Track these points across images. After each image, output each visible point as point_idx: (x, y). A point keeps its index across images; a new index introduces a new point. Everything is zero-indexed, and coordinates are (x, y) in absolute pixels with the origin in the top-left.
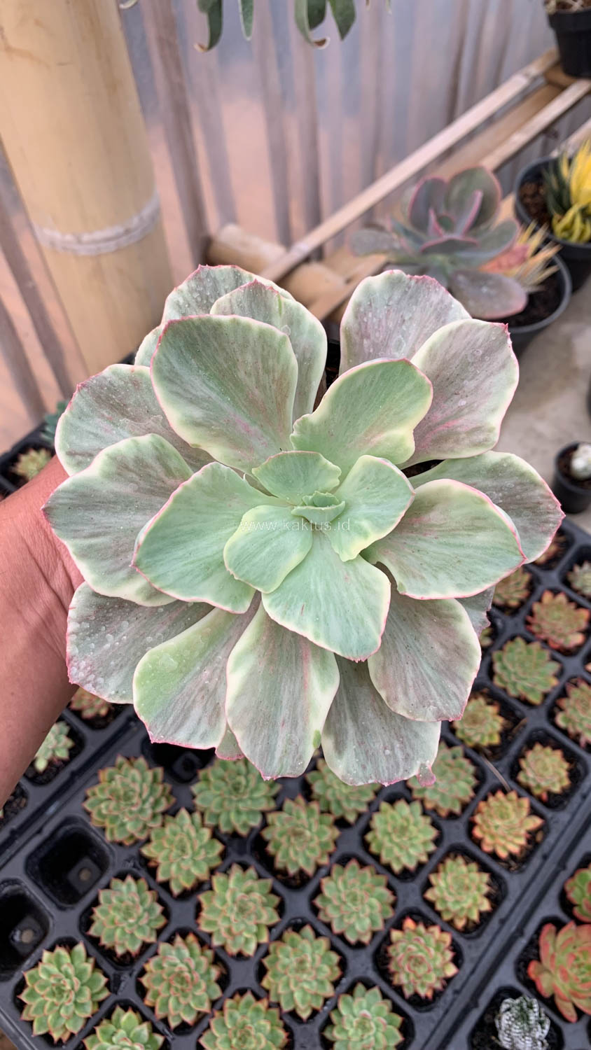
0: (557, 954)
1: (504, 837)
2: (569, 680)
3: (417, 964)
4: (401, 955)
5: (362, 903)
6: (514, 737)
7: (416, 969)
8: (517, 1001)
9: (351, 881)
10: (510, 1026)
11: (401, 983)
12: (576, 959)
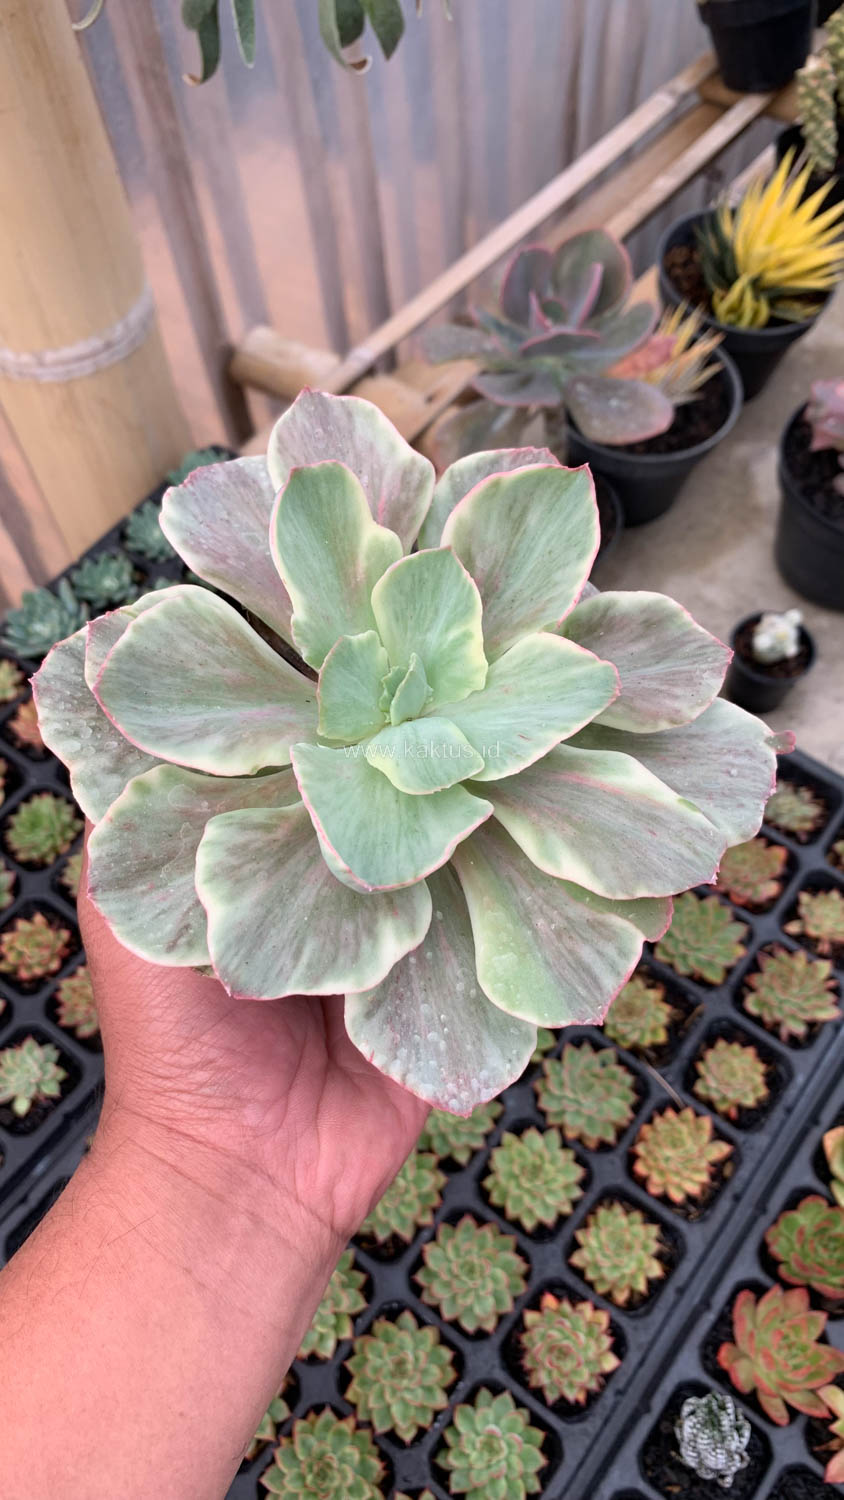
0: (756, 1332)
1: (677, 1173)
2: (761, 948)
3: (562, 1356)
4: (539, 1345)
5: (482, 1276)
6: (687, 1031)
7: (561, 1363)
8: (704, 1401)
9: (464, 1247)
10: (695, 1436)
11: (540, 1385)
12: (785, 1337)
